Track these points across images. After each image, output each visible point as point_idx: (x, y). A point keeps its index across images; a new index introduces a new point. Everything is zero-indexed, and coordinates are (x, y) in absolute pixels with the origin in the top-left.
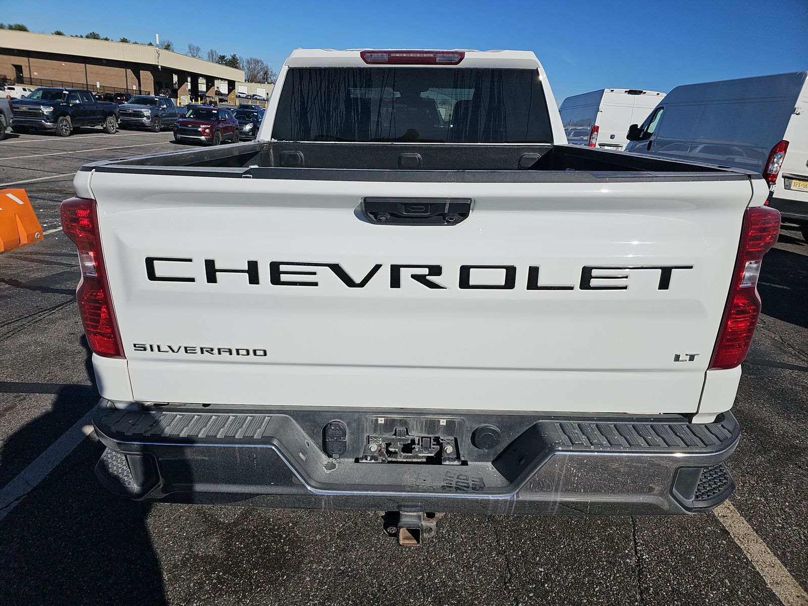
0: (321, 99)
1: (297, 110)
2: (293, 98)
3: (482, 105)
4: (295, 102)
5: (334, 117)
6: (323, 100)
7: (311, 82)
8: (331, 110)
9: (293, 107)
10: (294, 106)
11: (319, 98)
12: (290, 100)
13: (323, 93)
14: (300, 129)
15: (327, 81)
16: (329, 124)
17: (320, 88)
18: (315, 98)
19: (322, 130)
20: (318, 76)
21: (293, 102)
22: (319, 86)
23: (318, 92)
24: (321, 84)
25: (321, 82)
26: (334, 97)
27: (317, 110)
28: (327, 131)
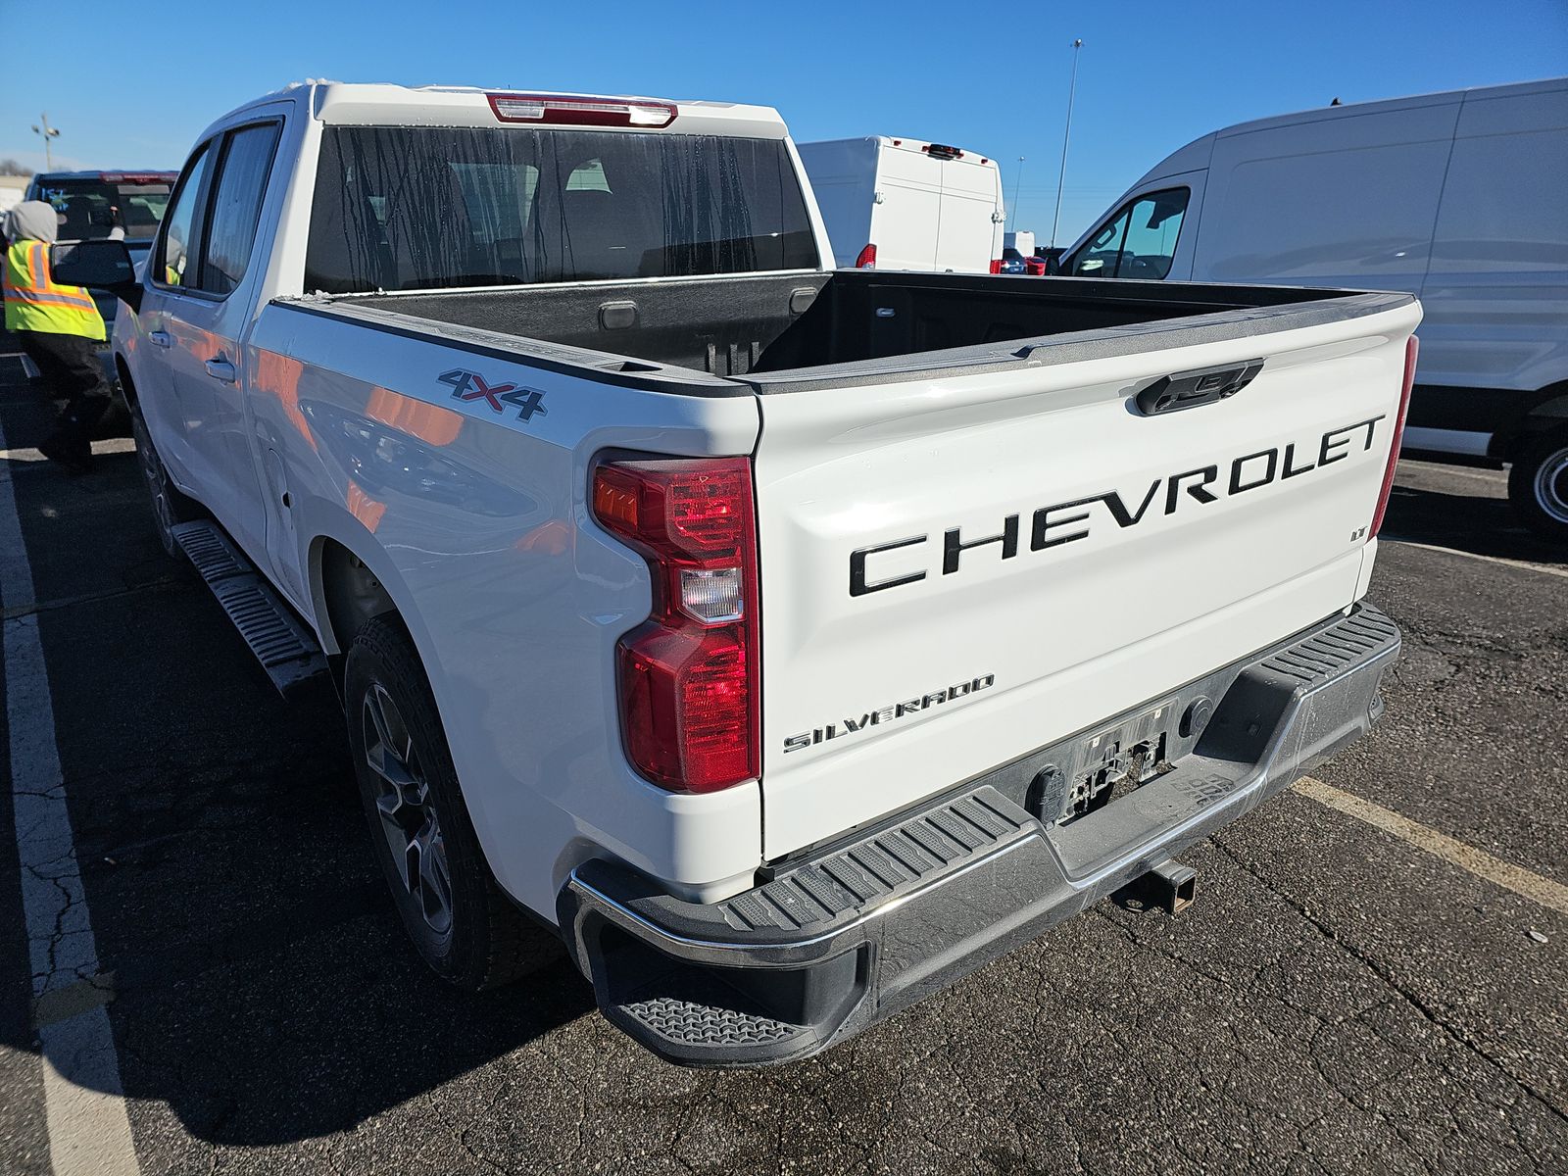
0: (412, 194)
1: (359, 222)
2: (347, 196)
3: (713, 205)
4: (352, 204)
5: (446, 234)
6: (416, 198)
7: (384, 159)
8: (438, 220)
9: (349, 216)
10: (352, 212)
11: (408, 194)
12: (340, 200)
13: (413, 182)
14: (372, 266)
15: (418, 156)
16: (436, 251)
17: (406, 171)
18: (398, 194)
19: (423, 264)
20: (398, 148)
21: (348, 203)
22: (402, 168)
23: (401, 180)
24: (406, 164)
25: (406, 159)
26: (439, 192)
27: (407, 220)
28: (434, 267)
